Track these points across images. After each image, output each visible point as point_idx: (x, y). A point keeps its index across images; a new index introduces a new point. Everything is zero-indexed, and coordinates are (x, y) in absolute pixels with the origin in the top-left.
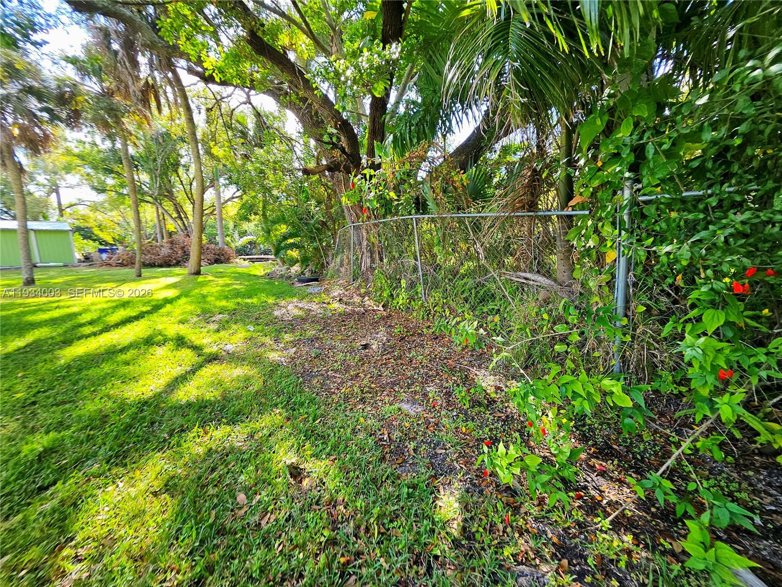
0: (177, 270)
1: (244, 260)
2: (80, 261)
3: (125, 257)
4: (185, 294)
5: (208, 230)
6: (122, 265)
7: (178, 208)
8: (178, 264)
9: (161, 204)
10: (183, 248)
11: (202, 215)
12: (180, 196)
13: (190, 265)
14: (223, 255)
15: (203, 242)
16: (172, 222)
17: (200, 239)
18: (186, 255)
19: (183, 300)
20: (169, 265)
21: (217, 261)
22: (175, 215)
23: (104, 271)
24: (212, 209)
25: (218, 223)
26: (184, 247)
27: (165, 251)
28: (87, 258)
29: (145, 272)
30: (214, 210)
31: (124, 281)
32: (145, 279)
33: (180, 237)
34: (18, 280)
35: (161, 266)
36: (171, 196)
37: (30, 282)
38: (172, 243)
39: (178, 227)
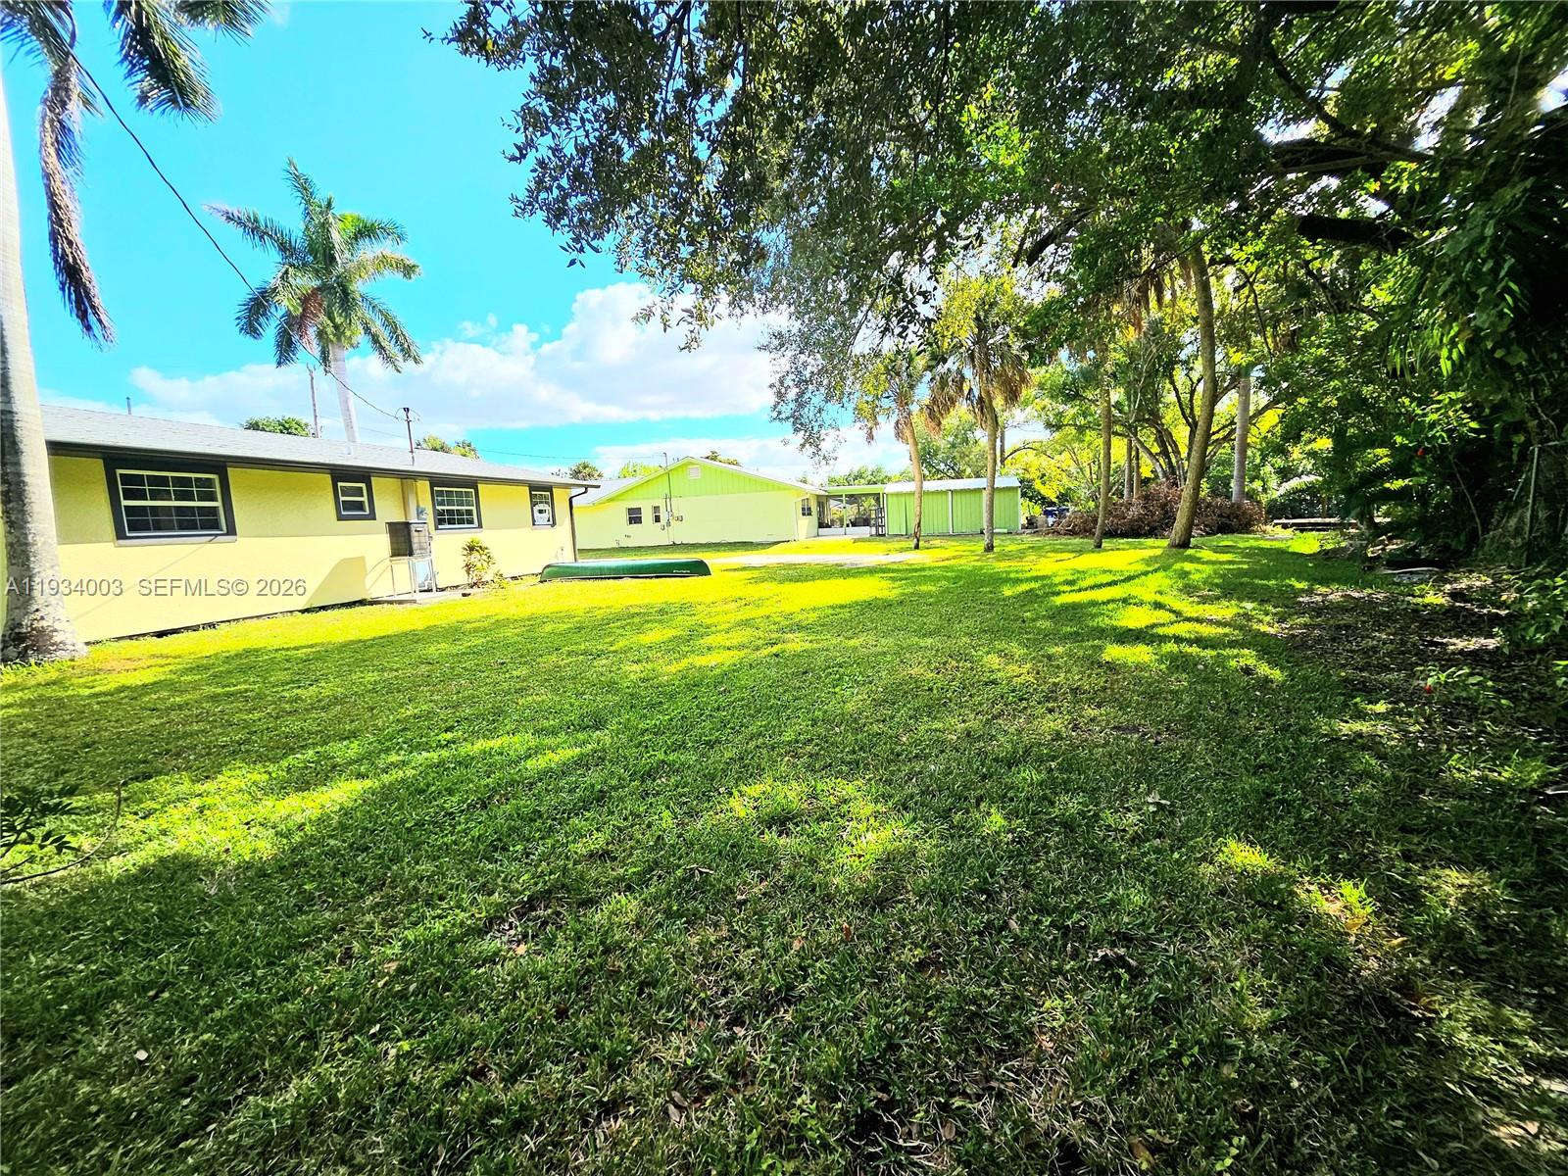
0: (1150, 541)
1: (1285, 526)
2: (1023, 527)
3: (1078, 521)
4: (1165, 568)
5: (1214, 470)
6: (1073, 533)
7: (1164, 438)
8: (1152, 532)
9: (1135, 435)
10: (1163, 506)
11: (1206, 443)
12: (1171, 416)
13: (1173, 535)
14: (1237, 517)
15: (1202, 494)
16: (1149, 461)
17: (1197, 488)
18: (1168, 519)
19: (1161, 574)
20: (1137, 535)
21: (1225, 529)
22: (1156, 449)
23: (1048, 539)
24: (1227, 430)
25: (1236, 456)
26: (1166, 505)
27: (1134, 512)
28: (1031, 523)
29: (1106, 544)
30: (1233, 431)
31: (1081, 552)
32: (1106, 550)
33: (1162, 487)
34: (980, 546)
35: (1124, 535)
36: (1155, 419)
37: (990, 548)
38: (1146, 498)
39: (1159, 470)
